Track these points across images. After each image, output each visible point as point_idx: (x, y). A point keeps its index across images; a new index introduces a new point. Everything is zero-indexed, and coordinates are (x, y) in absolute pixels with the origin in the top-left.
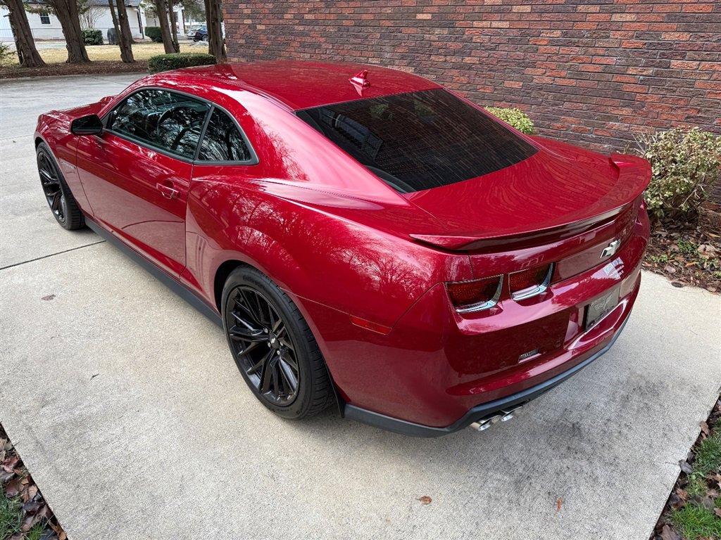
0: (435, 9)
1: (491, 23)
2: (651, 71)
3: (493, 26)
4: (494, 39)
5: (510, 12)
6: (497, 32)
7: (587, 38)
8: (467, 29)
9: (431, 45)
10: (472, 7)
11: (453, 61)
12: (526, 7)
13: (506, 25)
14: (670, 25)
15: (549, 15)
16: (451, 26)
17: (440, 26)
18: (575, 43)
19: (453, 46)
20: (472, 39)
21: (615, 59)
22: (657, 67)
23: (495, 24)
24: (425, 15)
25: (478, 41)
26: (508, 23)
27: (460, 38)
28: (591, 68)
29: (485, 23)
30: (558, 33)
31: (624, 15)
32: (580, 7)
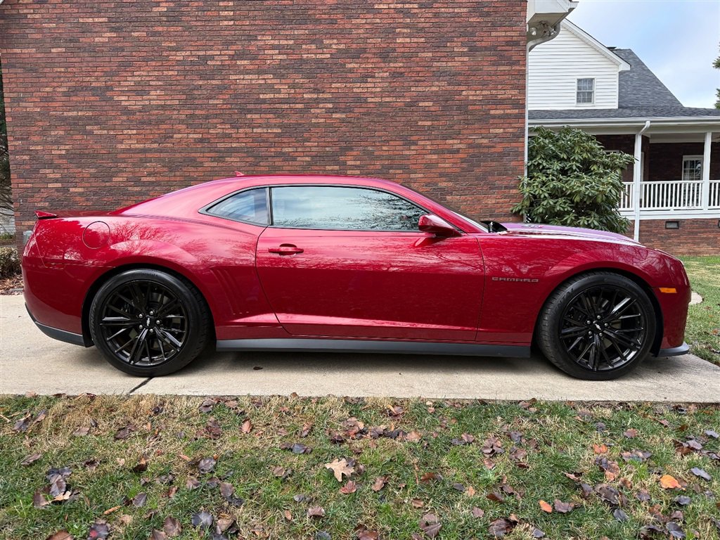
12: (357, 171)
31: (417, 174)
32: (391, 171)
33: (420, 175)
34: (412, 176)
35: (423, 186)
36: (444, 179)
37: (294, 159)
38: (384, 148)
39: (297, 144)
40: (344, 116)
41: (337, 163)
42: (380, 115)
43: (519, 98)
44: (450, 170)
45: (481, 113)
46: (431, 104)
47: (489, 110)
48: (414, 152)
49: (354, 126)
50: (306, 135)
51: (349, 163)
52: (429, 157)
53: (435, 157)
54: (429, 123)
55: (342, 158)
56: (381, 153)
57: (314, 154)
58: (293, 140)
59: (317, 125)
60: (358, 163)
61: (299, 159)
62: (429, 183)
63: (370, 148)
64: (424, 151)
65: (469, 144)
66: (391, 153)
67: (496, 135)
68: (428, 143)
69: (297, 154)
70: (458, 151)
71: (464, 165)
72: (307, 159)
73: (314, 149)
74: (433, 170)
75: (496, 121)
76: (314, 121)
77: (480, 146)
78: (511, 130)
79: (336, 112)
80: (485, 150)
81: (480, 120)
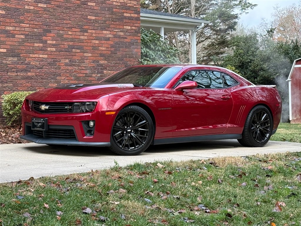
0: (8, 47)
1: (39, 55)
2: (99, 75)
3: (40, 57)
4: (42, 63)
5: (47, 50)
6: (42, 60)
7: (77, 63)
8: (27, 58)
9: (7, 67)
10: (28, 47)
11: (22, 75)
12: (53, 48)
13: (46, 56)
14: (101, 58)
15: (63, 52)
16: (18, 56)
17: (12, 56)
18: (74, 65)
19: (20, 67)
20: (30, 63)
21: (88, 71)
22: (100, 73)
23: (41, 56)
24: (2, 49)
25: (34, 64)
26: (47, 55)
27: (24, 63)
28: (81, 75)
29: (36, 55)
30: (67, 61)
31: (88, 54)
32: (73, 50)
33: (90, 55)
34: (85, 54)
35: (91, 62)
36: (102, 58)
37: (13, 36)
38: (70, 33)
39: (15, 25)
40: (45, 6)
41: (42, 41)
42: (67, 8)
43: (137, 7)
44: (105, 52)
45: (120, 14)
46: (94, 4)
47: (124, 13)
48: (86, 38)
49: (52, 14)
50: (22, 18)
51: (49, 42)
52: (94, 41)
53: (97, 42)
54: (93, 18)
55: (44, 38)
56: (67, 36)
57: (27, 33)
58: (13, 20)
59: (28, 11)
60: (54, 42)
61: (17, 36)
62: (95, 61)
63: (61, 32)
64: (91, 37)
65: (114, 35)
66: (73, 37)
67: (127, 31)
68: (94, 32)
69: (15, 32)
70: (108, 39)
71: (113, 49)
72: (22, 37)
73: (27, 29)
74: (96, 51)
75: (127, 21)
76: (26, 7)
77: (119, 37)
78: (134, 28)
79: (41, 3)
80: (122, 40)
81: (119, 19)
